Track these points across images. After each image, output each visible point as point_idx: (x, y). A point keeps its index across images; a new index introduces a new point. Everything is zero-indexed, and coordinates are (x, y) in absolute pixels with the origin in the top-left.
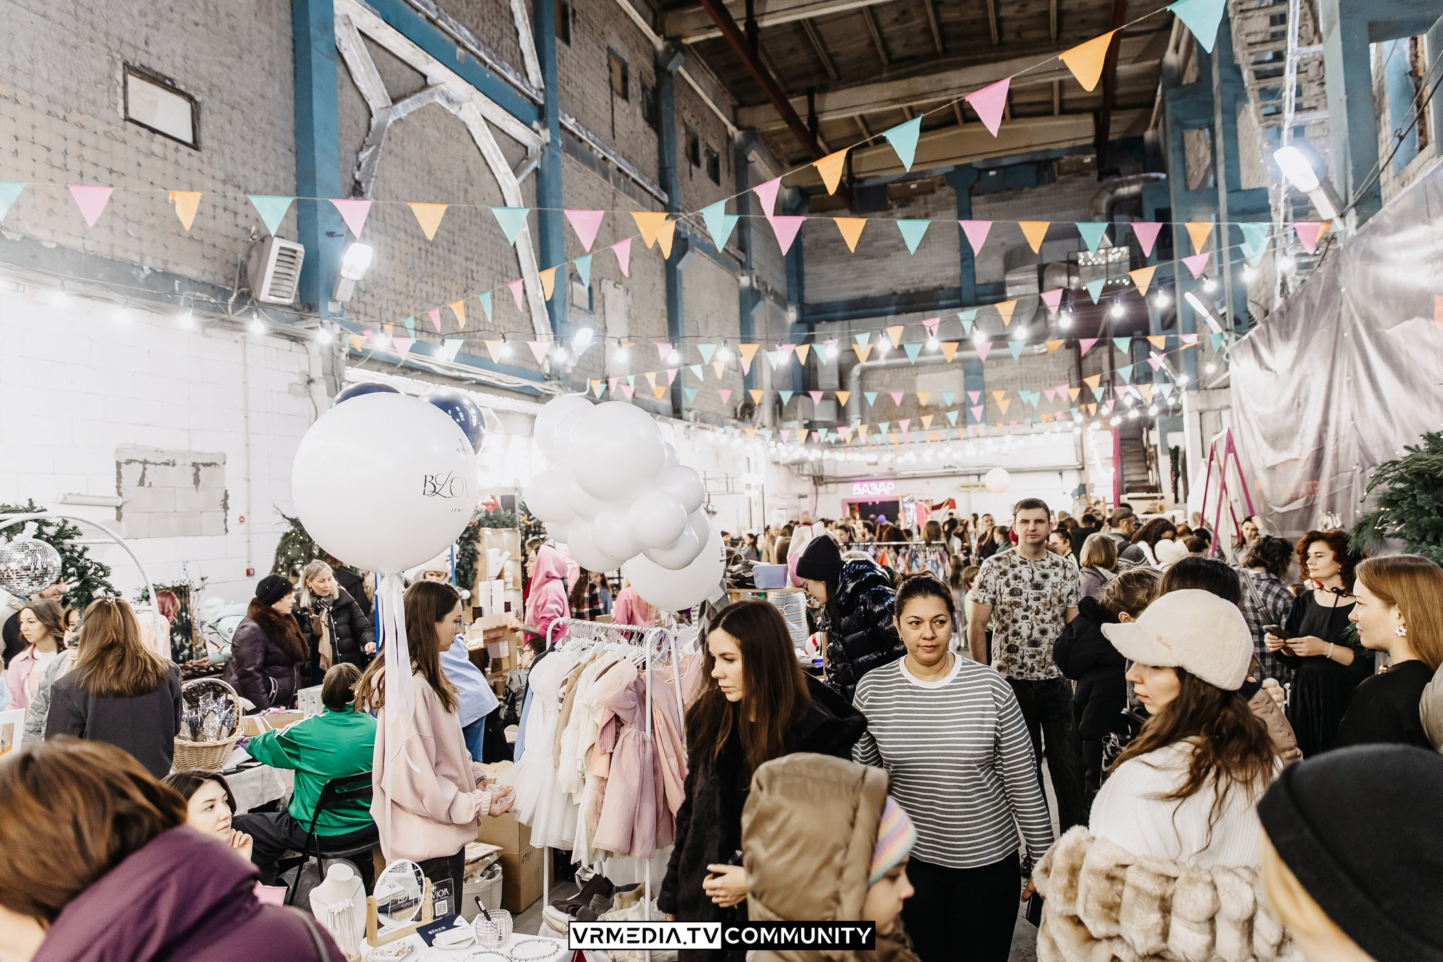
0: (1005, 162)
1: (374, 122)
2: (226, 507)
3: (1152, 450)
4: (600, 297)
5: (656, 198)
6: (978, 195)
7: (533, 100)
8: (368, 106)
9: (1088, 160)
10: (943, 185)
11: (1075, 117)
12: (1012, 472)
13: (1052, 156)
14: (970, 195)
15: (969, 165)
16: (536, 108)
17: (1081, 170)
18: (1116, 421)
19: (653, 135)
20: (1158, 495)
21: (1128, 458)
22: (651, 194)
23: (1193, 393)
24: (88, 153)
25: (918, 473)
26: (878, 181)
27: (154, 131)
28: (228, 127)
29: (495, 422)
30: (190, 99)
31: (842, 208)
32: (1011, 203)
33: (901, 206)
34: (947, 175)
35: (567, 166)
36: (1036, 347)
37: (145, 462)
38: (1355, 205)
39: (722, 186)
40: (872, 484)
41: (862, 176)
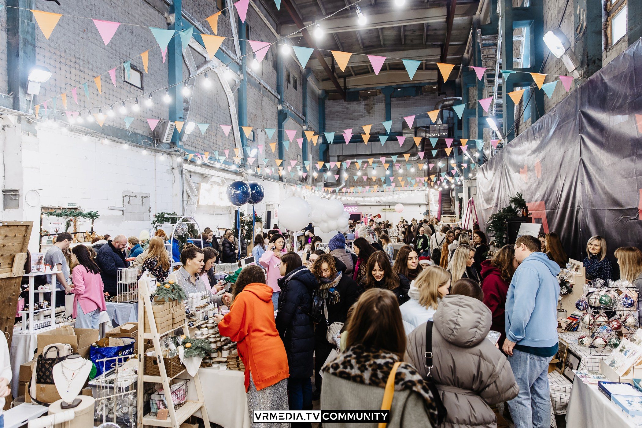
0: (404, 86)
1: (191, 76)
2: (150, 212)
3: (453, 199)
4: (257, 135)
5: (276, 97)
6: (393, 98)
7: (238, 63)
8: (189, 70)
9: (434, 87)
10: (380, 93)
11: (431, 71)
12: (404, 205)
13: (421, 85)
14: (391, 98)
15: (391, 86)
16: (239, 66)
17: (432, 91)
18: (440, 189)
19: (275, 72)
20: (454, 216)
21: (444, 202)
22: (274, 95)
23: (466, 181)
24: (115, 93)
25: (367, 204)
26: (356, 90)
27: (131, 84)
28: (150, 81)
29: (225, 182)
30: (141, 73)
31: (342, 99)
32: (406, 102)
33: (363, 100)
34: (382, 89)
35: (247, 87)
36: (413, 158)
37: (130, 196)
38: (507, 136)
39: (298, 91)
40: (349, 207)
41: (350, 87)
